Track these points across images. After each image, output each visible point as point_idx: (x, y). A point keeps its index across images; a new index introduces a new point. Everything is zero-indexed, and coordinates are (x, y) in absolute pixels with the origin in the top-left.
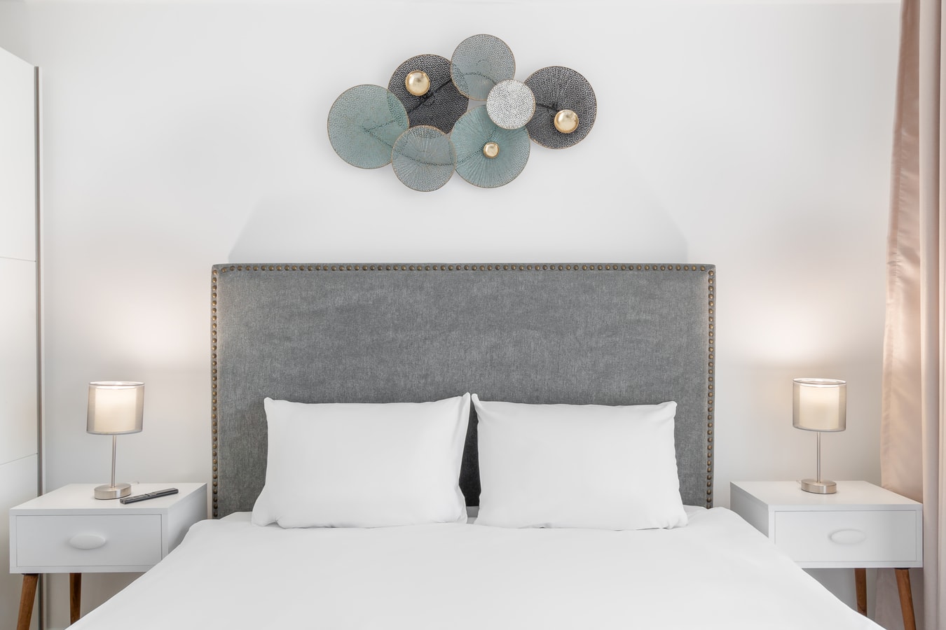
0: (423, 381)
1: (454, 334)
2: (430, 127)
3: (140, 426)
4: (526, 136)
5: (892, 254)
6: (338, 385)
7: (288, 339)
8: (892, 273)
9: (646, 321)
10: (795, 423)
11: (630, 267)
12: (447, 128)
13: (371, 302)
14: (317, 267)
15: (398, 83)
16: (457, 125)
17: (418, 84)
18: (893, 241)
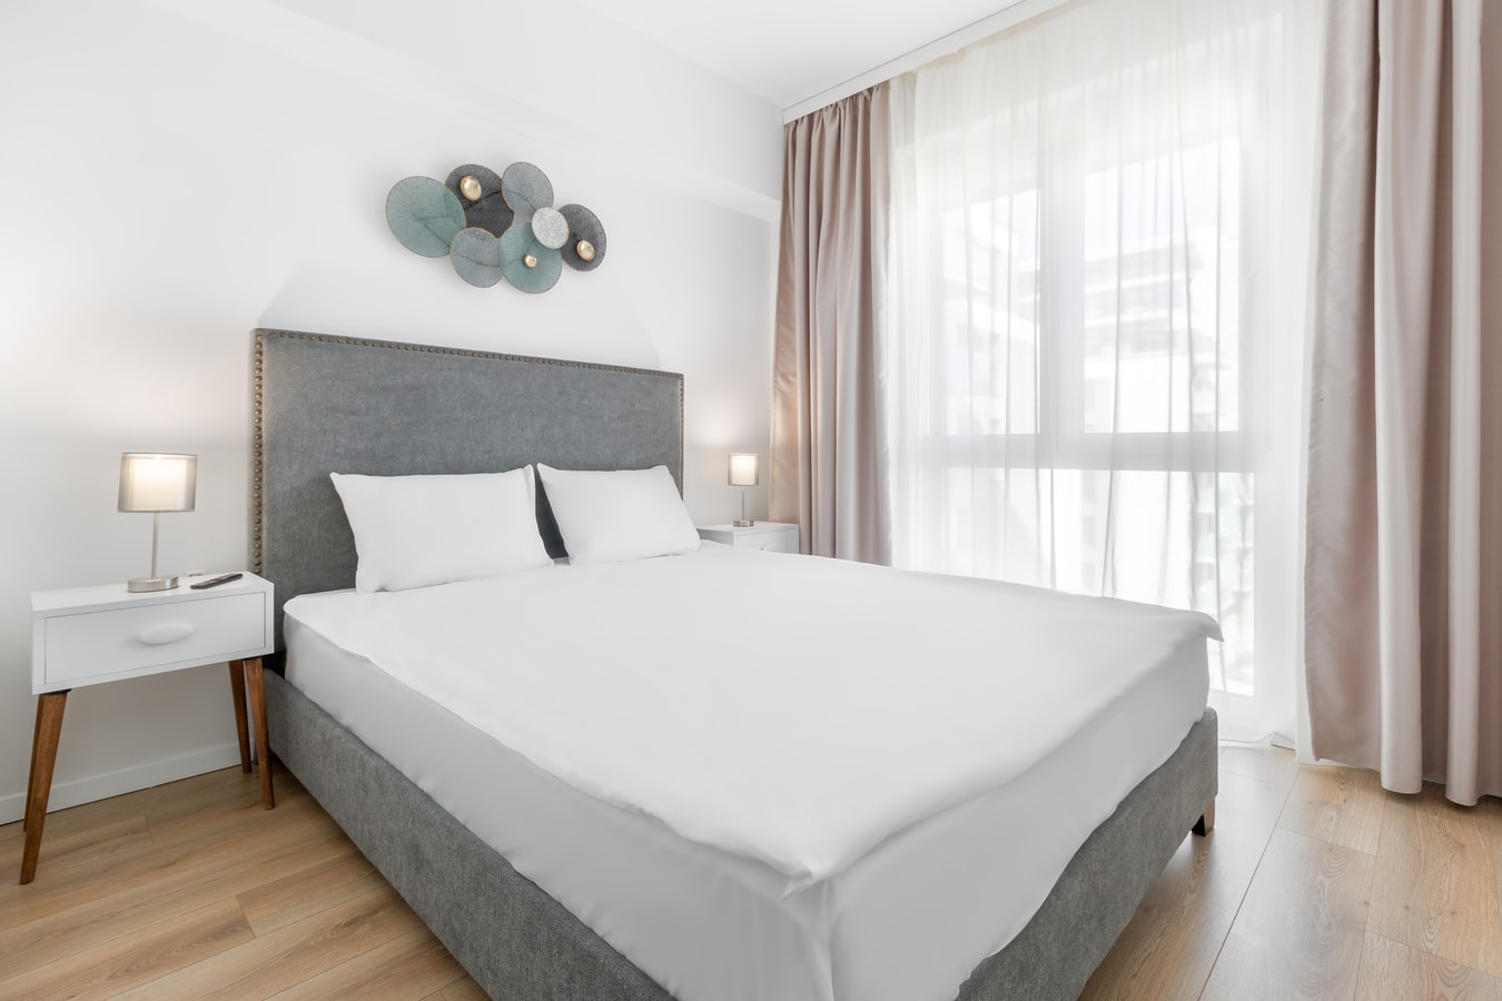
0: (487, 456)
1: (513, 416)
2: (483, 230)
3: (191, 506)
4: (559, 256)
5: (775, 376)
6: (407, 460)
7: (354, 413)
8: (775, 387)
9: (647, 411)
10: (729, 482)
11: (635, 371)
12: (498, 234)
13: (440, 382)
14: (382, 344)
15: (455, 183)
16: (505, 234)
17: (471, 189)
18: (776, 368)
